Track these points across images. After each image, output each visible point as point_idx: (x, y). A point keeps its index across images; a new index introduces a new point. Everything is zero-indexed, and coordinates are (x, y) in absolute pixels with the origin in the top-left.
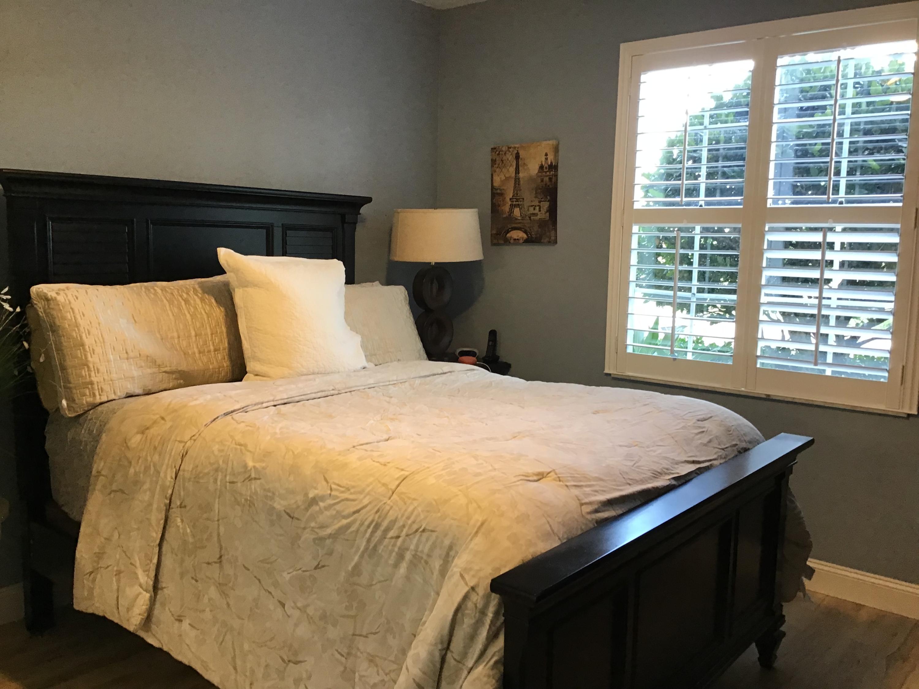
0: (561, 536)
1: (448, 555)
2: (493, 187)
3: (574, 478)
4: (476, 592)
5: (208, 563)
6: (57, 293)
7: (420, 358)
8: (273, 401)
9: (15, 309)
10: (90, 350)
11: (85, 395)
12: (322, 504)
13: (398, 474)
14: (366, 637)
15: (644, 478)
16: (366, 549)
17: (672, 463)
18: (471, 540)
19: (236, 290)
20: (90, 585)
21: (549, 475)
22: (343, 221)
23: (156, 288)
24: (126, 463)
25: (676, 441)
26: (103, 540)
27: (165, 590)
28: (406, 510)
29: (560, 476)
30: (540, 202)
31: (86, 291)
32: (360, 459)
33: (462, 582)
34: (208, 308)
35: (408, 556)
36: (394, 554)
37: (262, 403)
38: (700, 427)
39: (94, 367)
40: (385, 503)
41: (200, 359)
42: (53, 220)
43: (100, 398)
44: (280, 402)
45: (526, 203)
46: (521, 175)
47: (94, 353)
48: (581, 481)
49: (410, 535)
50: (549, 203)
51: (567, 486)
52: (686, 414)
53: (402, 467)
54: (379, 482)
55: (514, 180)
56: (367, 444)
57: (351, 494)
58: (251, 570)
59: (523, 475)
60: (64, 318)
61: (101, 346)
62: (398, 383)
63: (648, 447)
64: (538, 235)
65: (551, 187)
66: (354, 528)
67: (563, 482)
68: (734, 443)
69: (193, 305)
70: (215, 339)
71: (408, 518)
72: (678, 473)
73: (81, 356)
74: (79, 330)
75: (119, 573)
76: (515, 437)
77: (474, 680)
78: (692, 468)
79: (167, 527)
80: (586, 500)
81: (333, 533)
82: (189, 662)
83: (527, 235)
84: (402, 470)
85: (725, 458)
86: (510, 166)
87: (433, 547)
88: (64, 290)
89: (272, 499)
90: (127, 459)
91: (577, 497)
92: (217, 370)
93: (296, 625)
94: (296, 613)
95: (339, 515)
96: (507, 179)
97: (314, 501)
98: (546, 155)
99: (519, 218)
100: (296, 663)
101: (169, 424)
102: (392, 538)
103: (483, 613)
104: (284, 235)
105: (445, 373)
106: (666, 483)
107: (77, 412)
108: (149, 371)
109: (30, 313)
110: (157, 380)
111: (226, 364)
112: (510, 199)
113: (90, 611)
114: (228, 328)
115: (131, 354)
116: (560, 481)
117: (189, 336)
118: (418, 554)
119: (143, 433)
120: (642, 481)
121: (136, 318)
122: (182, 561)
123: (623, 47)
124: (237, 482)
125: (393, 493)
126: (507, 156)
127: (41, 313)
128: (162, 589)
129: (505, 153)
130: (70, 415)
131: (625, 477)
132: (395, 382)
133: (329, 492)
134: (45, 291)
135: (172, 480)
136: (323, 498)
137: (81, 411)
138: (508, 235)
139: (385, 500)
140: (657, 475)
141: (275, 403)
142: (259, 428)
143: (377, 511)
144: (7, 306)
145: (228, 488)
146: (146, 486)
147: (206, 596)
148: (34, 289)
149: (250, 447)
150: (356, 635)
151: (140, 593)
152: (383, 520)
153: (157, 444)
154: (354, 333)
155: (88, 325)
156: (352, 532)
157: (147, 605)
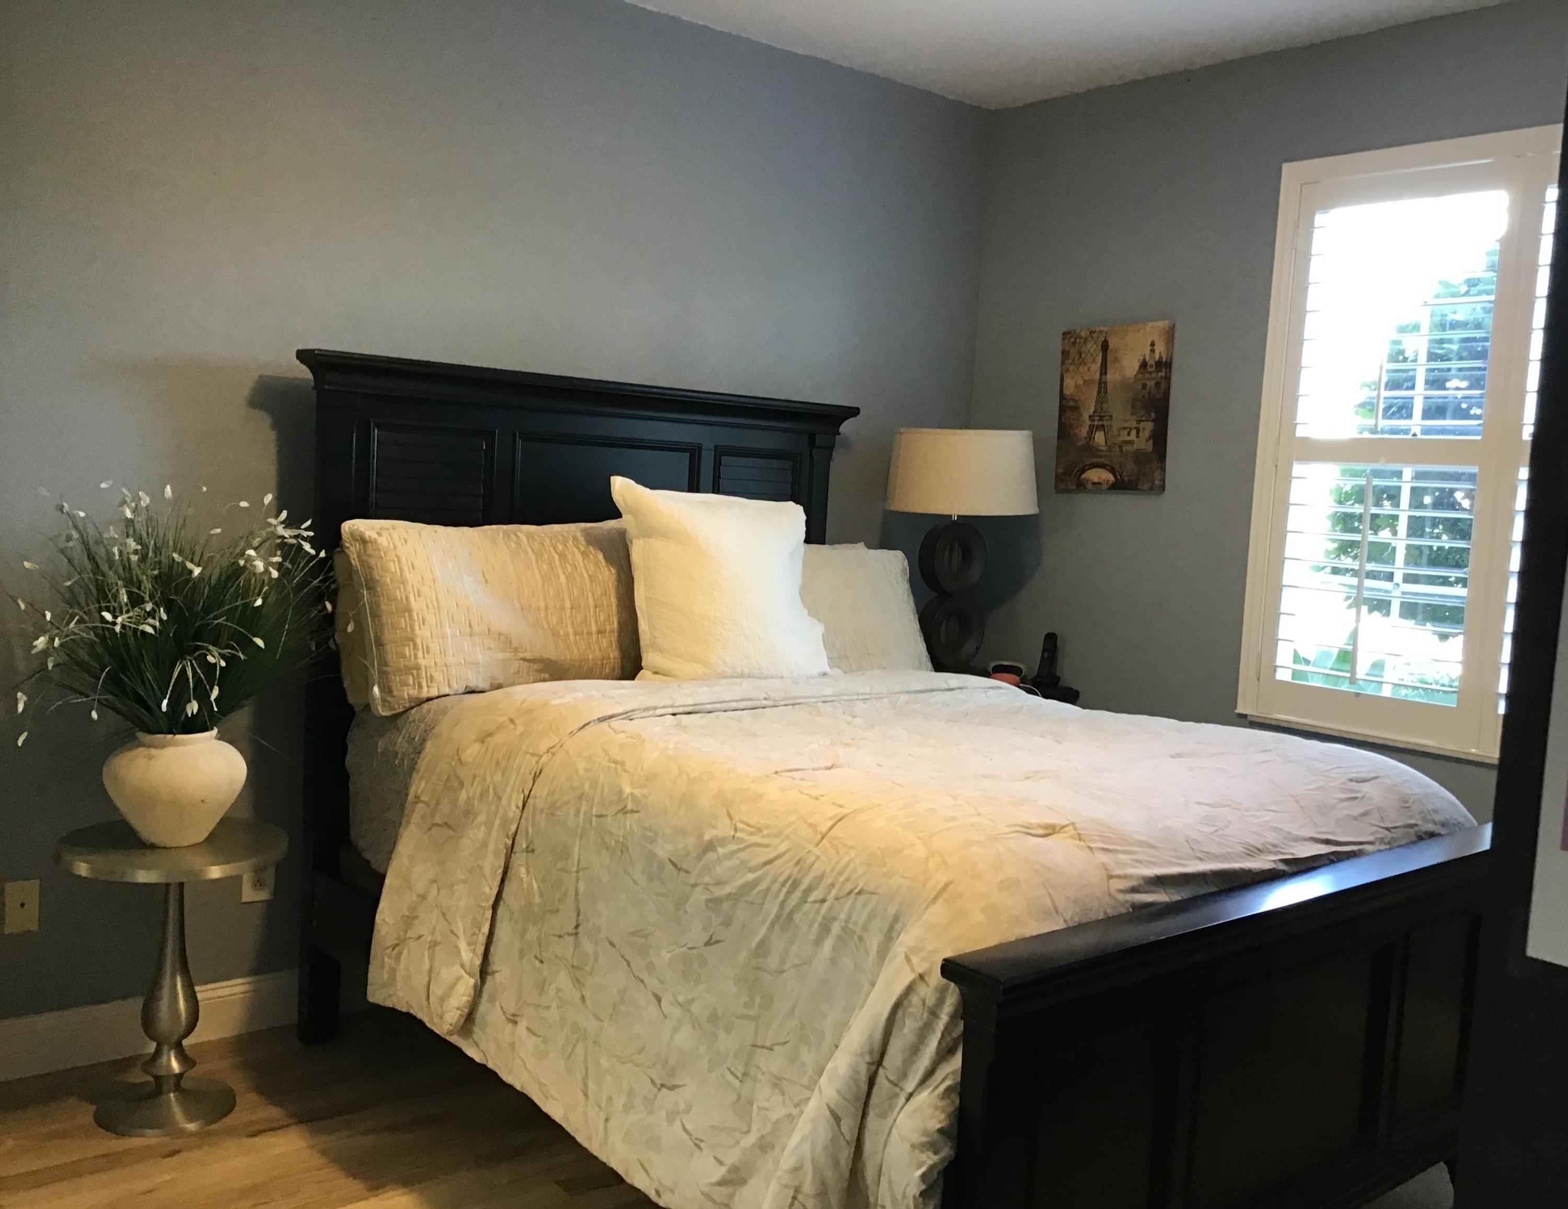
0: (1068, 917)
1: (891, 929)
2: (1062, 396)
3: (1104, 838)
4: (926, 982)
5: (560, 936)
6: (378, 533)
7: (920, 667)
8: (672, 707)
9: (318, 553)
10: (418, 619)
11: (407, 685)
12: (721, 851)
13: (834, 811)
14: (771, 1049)
15: (1228, 853)
16: (778, 916)
17: (1285, 838)
18: (927, 908)
19: (634, 541)
20: (393, 962)
21: (1062, 830)
22: (812, 443)
23: (519, 534)
24: (456, 784)
25: (1302, 807)
26: (415, 898)
27: (497, 975)
28: (837, 863)
29: (1080, 832)
30: (1139, 422)
31: (419, 532)
32: (782, 789)
33: (908, 968)
34: (592, 567)
35: (836, 928)
36: (816, 925)
37: (655, 708)
38: (1351, 791)
39: (422, 643)
40: (809, 852)
41: (576, 643)
42: (378, 426)
43: (428, 691)
44: (681, 710)
45: (1116, 425)
46: (1110, 377)
47: (424, 624)
48: (1115, 844)
49: (841, 898)
50: (1153, 424)
51: (1090, 848)
52: (1332, 769)
53: (841, 803)
54: (806, 822)
55: (1097, 385)
56: (797, 770)
57: (763, 837)
58: (618, 947)
59: (1021, 826)
60: (386, 570)
61: (435, 614)
62: (871, 698)
63: (1247, 810)
64: (1134, 478)
65: (1157, 397)
66: (762, 886)
67: (1084, 841)
68: (1412, 822)
69: (570, 562)
70: (599, 616)
71: (840, 874)
72: (1292, 854)
73: (406, 626)
74: (405, 588)
75: (434, 945)
76: (1028, 778)
77: (914, 1112)
78: (1324, 849)
79: (506, 882)
80: (1118, 872)
81: (734, 891)
82: (522, 1087)
83: (1115, 477)
84: (841, 806)
85: (1389, 843)
86: (1092, 362)
87: (871, 917)
88: (387, 529)
89: (653, 841)
90: (458, 778)
91: (1103, 864)
92: (599, 663)
93: (675, 1030)
94: (677, 1012)
95: (744, 866)
96: (1087, 383)
97: (710, 846)
98: (1153, 344)
99: (1104, 449)
100: (673, 1088)
101: (520, 729)
102: (815, 902)
103: (934, 1014)
104: (717, 464)
105: (953, 689)
106: (1268, 866)
107: (394, 709)
108: (501, 656)
109: (338, 560)
110: (512, 671)
111: (614, 654)
112: (1090, 416)
113: (389, 1004)
114: (619, 598)
115: (476, 629)
116: (1080, 840)
117: (563, 608)
118: (850, 926)
119: (483, 741)
120: (1225, 858)
121: (487, 577)
122: (523, 934)
123: (1286, 168)
124: (605, 816)
125: (822, 839)
126: (1089, 345)
127: (355, 562)
128: (493, 973)
129: (1085, 342)
130: (383, 712)
131: (1194, 847)
132: (868, 696)
133: (732, 833)
134: (362, 529)
135: (518, 810)
136: (722, 842)
137: (399, 708)
138: (1083, 476)
139: (810, 847)
140: (1253, 851)
141: (675, 711)
142: (644, 741)
143: (797, 863)
144: (307, 547)
145: (594, 824)
146: (481, 818)
147: (553, 986)
148: (348, 526)
149: (629, 766)
150: (756, 1046)
151: (459, 979)
152: (804, 876)
153: (500, 756)
154: (814, 621)
155: (419, 582)
156: (760, 891)
157: (470, 996)
